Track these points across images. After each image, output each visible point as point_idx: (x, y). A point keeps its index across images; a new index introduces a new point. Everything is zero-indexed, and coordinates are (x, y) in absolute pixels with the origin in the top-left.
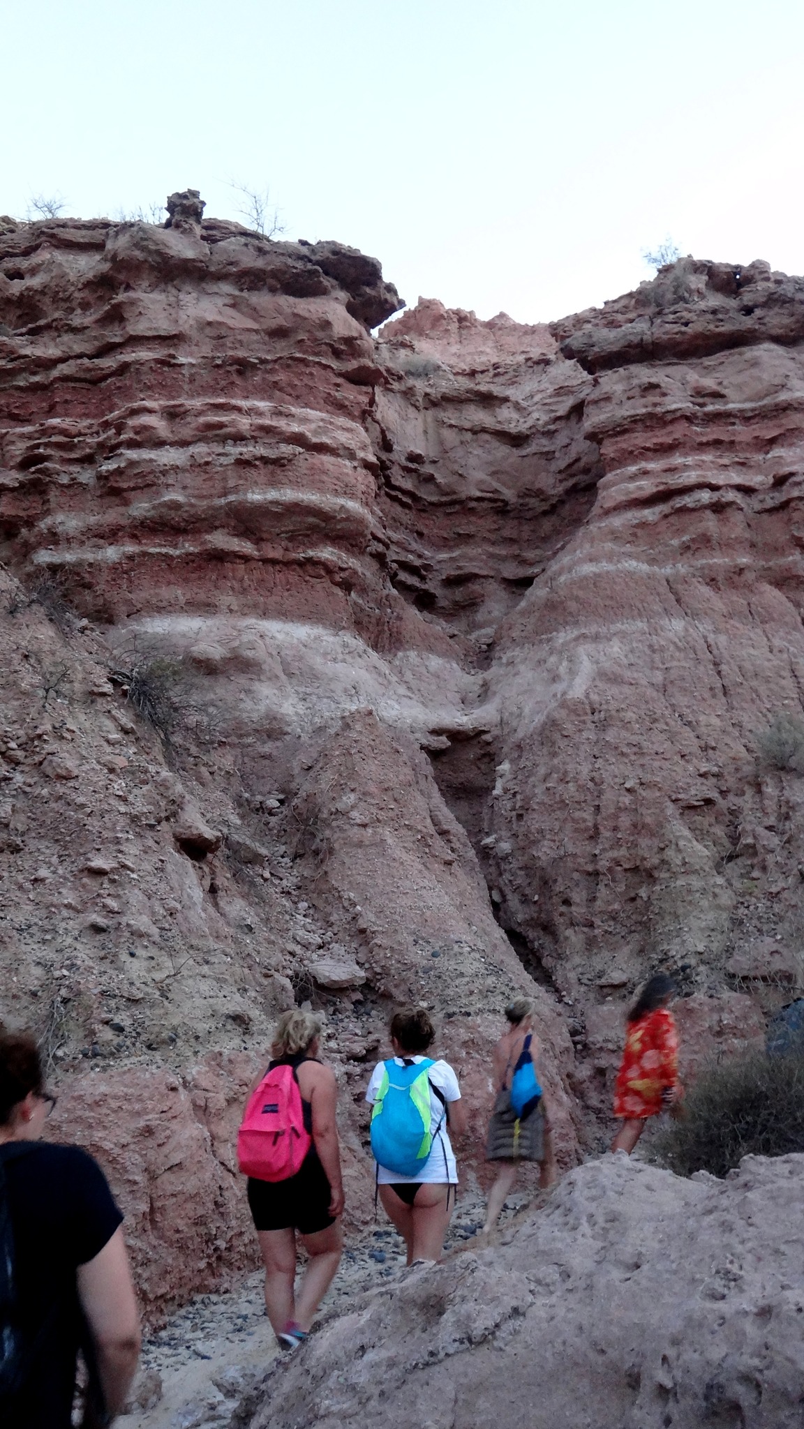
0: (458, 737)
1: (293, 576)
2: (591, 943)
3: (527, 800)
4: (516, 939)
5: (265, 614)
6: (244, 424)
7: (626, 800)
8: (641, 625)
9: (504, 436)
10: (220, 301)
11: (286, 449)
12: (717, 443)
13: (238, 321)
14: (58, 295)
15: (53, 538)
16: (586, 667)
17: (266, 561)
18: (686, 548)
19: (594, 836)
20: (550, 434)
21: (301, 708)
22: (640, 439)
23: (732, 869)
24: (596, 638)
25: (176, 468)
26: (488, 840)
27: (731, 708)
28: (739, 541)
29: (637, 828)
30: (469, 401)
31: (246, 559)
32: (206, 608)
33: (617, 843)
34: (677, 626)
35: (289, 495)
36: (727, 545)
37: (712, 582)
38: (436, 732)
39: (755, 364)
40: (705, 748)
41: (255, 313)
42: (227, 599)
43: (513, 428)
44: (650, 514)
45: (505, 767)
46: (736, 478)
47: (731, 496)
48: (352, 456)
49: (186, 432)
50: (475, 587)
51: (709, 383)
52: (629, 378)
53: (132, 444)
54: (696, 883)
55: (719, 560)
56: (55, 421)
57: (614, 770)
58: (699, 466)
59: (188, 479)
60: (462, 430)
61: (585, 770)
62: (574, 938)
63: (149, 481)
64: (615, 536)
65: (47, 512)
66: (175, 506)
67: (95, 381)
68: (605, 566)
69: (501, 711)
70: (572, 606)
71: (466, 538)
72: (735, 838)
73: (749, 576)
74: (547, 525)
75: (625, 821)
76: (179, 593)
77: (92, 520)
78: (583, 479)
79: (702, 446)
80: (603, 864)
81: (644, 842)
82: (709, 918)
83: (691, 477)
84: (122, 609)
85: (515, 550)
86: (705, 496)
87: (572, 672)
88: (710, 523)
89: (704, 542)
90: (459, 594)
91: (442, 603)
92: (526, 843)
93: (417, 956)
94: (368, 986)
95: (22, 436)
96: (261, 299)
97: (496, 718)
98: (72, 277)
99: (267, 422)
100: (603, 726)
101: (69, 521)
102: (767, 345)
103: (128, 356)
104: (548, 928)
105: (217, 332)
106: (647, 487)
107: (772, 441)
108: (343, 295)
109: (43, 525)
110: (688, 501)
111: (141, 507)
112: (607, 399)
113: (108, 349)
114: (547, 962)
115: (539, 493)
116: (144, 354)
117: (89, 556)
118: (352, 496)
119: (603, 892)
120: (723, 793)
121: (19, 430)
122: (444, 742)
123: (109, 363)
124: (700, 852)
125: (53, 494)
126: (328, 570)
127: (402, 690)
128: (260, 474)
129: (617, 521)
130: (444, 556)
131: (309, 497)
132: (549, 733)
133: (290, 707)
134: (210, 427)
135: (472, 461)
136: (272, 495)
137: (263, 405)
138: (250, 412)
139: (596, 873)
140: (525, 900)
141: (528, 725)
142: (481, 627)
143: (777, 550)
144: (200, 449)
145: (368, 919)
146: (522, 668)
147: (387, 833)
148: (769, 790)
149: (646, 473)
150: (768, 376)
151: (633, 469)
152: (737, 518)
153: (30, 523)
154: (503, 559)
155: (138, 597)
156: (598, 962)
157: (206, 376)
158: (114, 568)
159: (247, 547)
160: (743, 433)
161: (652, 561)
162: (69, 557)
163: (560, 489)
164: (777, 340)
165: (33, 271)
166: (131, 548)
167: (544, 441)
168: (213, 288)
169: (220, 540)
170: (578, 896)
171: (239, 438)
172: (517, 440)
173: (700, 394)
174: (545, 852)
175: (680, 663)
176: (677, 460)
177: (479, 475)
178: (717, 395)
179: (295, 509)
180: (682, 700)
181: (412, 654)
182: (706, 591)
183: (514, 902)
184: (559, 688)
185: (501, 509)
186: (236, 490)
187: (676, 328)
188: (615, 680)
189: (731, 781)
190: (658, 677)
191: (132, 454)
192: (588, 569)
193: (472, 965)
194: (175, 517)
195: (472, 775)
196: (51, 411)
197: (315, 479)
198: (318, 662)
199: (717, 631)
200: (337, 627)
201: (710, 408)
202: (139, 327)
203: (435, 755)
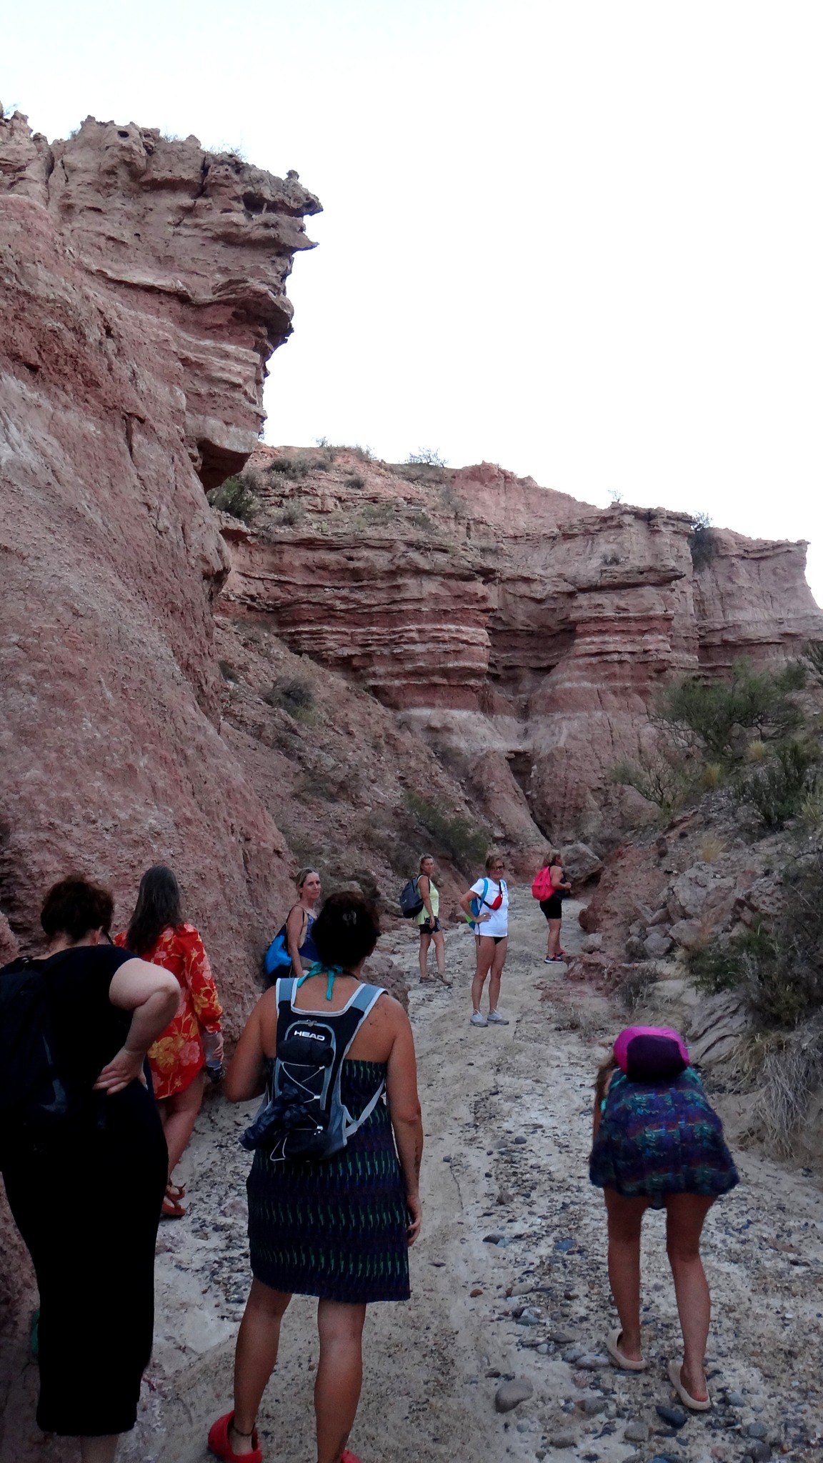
0: (517, 754)
1: (459, 690)
2: (562, 829)
3: (543, 781)
4: (539, 827)
5: (451, 708)
6: (447, 636)
7: (575, 786)
8: (586, 714)
9: (533, 599)
10: (437, 583)
11: (462, 646)
12: (623, 631)
13: (444, 592)
14: (371, 574)
15: (374, 675)
16: (565, 731)
17: (450, 686)
18: (606, 677)
19: (565, 796)
20: (555, 599)
21: (466, 745)
22: (593, 627)
23: (604, 809)
24: (569, 719)
25: (422, 653)
26: (529, 793)
27: (613, 750)
28: (627, 676)
29: (578, 795)
30: (518, 580)
31: (444, 685)
32: (431, 705)
33: (571, 799)
34: (599, 714)
35: (462, 664)
36: (622, 678)
37: (615, 693)
38: (511, 752)
39: (642, 596)
40: (602, 767)
41: (449, 589)
42: (438, 702)
43: (538, 596)
44: (594, 660)
45: (535, 767)
46: (630, 649)
47: (627, 657)
48: (482, 645)
49: (425, 639)
50: (518, 671)
51: (622, 604)
52: (590, 598)
53: (406, 643)
54: (593, 813)
55: (618, 684)
56: (374, 629)
57: (572, 775)
58: (615, 642)
59: (426, 657)
60: (514, 595)
61: (563, 773)
62: (557, 827)
63: (412, 657)
64: (579, 668)
65: (373, 665)
66: (421, 667)
67: (388, 613)
68: (575, 685)
69: (534, 745)
70: (561, 702)
71: (514, 648)
72: (606, 799)
73: (630, 691)
74: (550, 642)
75: (574, 792)
76: (420, 699)
77: (390, 669)
78: (569, 627)
79: (617, 632)
80: (567, 806)
81: (580, 800)
82: (595, 824)
83: (611, 648)
84: (402, 705)
85: (535, 653)
86: (616, 657)
87: (560, 733)
88: (617, 669)
89: (613, 676)
90: (510, 673)
91: (503, 677)
92: (542, 796)
93: (518, 831)
94: (504, 839)
95: (361, 633)
96: (452, 583)
97: (531, 747)
98: (378, 567)
99: (455, 636)
100: (570, 757)
101: (380, 669)
102: (647, 588)
103: (404, 607)
104: (549, 824)
105: (436, 598)
106: (594, 649)
107: (646, 631)
108: (482, 579)
109: (371, 669)
110: (608, 658)
111: (409, 666)
112: (581, 607)
113: (394, 602)
114: (548, 834)
115: (548, 627)
116: (410, 607)
117: (389, 683)
118: (482, 661)
119: (566, 814)
120: (605, 785)
121: (359, 630)
122: (513, 756)
123: (394, 607)
124: (595, 804)
125: (375, 659)
126: (471, 687)
127: (498, 736)
128: (452, 656)
129: (581, 661)
130: (504, 655)
131: (468, 664)
132: (551, 757)
133: (463, 745)
134: (434, 637)
135: (519, 611)
136: (456, 664)
137: (452, 627)
138: (449, 631)
139: (565, 808)
140: (541, 815)
141: (544, 752)
142: (521, 693)
143: (641, 679)
144: (431, 646)
145: (503, 821)
146: (541, 726)
147: (504, 795)
148: (619, 785)
149: (593, 643)
150: (646, 603)
151: (588, 639)
152: (627, 667)
153: (364, 668)
154: (530, 658)
155: (408, 700)
156: (564, 834)
157: (432, 616)
158: (398, 688)
159: (444, 681)
160: (634, 626)
161: (593, 681)
162: (381, 683)
163: (558, 628)
164: (653, 585)
165: (359, 559)
166: (405, 682)
167: (552, 602)
168: (434, 578)
169: (437, 679)
170: (559, 815)
171: (444, 642)
172: (539, 601)
173: (619, 609)
174: (549, 800)
175: (598, 732)
176: (607, 638)
177: (521, 618)
178: (625, 610)
179: (464, 668)
180: (597, 747)
181: (499, 716)
182: (612, 697)
183: (537, 815)
184: (555, 739)
185: (531, 634)
186: (444, 663)
187: (611, 580)
188: (575, 738)
189: (608, 781)
190: (590, 737)
191: (406, 647)
192: (568, 685)
193: (532, 834)
194: (420, 671)
195: (522, 767)
196: (372, 624)
197: (471, 657)
198: (471, 726)
199: (613, 716)
200: (474, 710)
201: (621, 615)
202: (407, 595)
203: (509, 760)
